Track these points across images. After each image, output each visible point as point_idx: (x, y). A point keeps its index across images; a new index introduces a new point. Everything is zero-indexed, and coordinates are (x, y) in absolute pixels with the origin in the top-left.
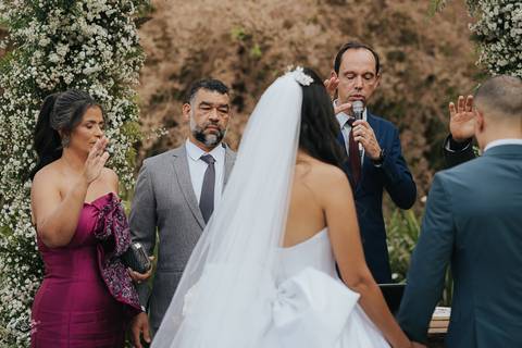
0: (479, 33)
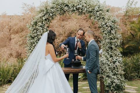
0: (99, 27)
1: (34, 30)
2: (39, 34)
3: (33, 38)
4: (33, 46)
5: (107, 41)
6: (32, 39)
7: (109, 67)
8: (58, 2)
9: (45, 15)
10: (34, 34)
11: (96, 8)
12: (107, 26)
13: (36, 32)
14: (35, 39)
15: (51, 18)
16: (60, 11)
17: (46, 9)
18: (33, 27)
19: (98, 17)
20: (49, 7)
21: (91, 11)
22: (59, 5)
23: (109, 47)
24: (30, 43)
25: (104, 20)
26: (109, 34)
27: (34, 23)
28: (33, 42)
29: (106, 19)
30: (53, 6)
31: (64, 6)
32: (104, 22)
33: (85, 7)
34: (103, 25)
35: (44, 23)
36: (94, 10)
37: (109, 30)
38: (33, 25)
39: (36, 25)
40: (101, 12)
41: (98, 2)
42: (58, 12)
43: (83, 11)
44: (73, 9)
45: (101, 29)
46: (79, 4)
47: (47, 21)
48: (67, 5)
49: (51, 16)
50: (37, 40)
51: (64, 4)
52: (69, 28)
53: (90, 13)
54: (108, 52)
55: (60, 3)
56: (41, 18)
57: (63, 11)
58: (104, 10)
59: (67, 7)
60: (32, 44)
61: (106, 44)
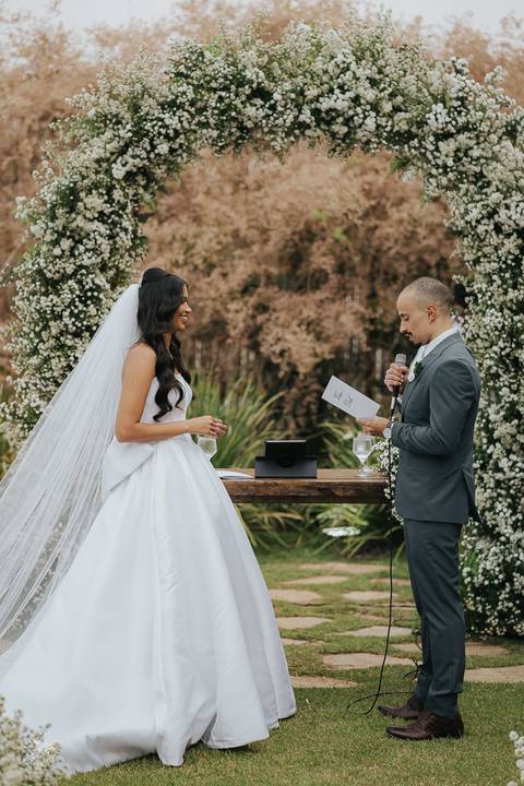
0: (454, 229)
1: (61, 235)
2: (86, 262)
3: (52, 285)
4: (54, 331)
5: (493, 319)
6: (46, 294)
7: (499, 476)
8: (209, 70)
9: (127, 146)
10: (60, 264)
11: (438, 117)
12: (498, 229)
13: (72, 249)
14: (67, 296)
15: (164, 167)
16: (220, 126)
17: (135, 108)
18: (53, 218)
19: (446, 173)
20: (151, 101)
21: (408, 132)
22: (215, 90)
23: (501, 360)
24: (36, 316)
25: (482, 187)
26: (504, 281)
27: (57, 193)
28: (53, 311)
29: (493, 188)
30: (177, 97)
31: (244, 98)
32: (479, 205)
33: (371, 104)
34: (474, 223)
35: (122, 200)
36: (422, 123)
37: (511, 257)
38: (54, 207)
39: (72, 209)
40: (470, 138)
41: (458, 72)
42: (205, 131)
43: (355, 133)
44: (296, 118)
45: (465, 243)
46: (335, 87)
47: (139, 185)
48: (258, 88)
49: (163, 158)
50: (78, 296)
51: (240, 81)
52: (291, 204)
53: (397, 147)
54: (497, 385)
55: (216, 80)
56: (105, 165)
57: (237, 127)
58: (487, 129)
59: (262, 103)
60: (44, 319)
61: (486, 340)
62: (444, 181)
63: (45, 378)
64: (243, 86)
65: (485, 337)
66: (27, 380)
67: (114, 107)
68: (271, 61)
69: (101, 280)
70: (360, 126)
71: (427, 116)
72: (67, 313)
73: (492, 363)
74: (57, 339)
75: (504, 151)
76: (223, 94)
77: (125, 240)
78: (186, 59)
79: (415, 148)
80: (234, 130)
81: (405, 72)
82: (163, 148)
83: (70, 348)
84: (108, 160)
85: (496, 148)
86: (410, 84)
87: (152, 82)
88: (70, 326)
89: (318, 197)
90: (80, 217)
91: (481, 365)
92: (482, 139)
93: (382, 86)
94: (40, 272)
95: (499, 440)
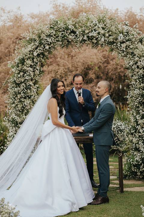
1: (20, 71)
2: (27, 78)
3: (18, 85)
4: (19, 97)
5: (137, 92)
6: (16, 87)
7: (140, 134)
8: (59, 26)
9: (37, 47)
10: (20, 79)
11: (121, 37)
12: (138, 67)
13: (23, 75)
14: (22, 88)
15: (47, 52)
16: (62, 41)
17: (40, 37)
18: (18, 67)
19: (123, 52)
20: (44, 35)
21: (113, 41)
22: (61, 31)
23: (139, 103)
24: (14, 93)
25: (133, 56)
26: (140, 81)
27: (19, 60)
28: (18, 92)
29: (136, 56)
30: (51, 34)
31: (68, 33)
32: (132, 61)
33: (103, 34)
34: (131, 66)
35: (36, 61)
36: (117, 39)
37: (141, 75)
38: (18, 64)
39: (23, 64)
40: (130, 43)
41: (126, 25)
42: (58, 42)
43: (99, 42)
44: (83, 38)
45: (129, 71)
46: (93, 30)
47: (41, 57)
48: (72, 31)
49: (47, 50)
50: (25, 88)
51: (67, 29)
52: (84, 60)
53: (110, 46)
54: (139, 110)
55: (61, 29)
56: (31, 52)
57: (67, 41)
58: (134, 40)
59: (74, 35)
60: (16, 94)
61: (135, 97)
62: (123, 54)
63: (16, 110)
64: (68, 30)
65: (135, 96)
66: (12, 110)
67: (34, 37)
68: (76, 23)
69: (31, 83)
70: (100, 40)
71: (118, 37)
72: (22, 92)
73: (137, 103)
74: (20, 99)
75: (139, 46)
76: (63, 32)
77: (37, 72)
78: (53, 23)
79: (115, 46)
80: (66, 42)
81: (112, 25)
82: (47, 47)
83: (23, 102)
84: (32, 51)
85: (137, 45)
86: (113, 29)
87: (44, 30)
88: (23, 96)
89: (91, 58)
90: (25, 66)
91: (134, 104)
92: (133, 43)
93: (106, 29)
94: (15, 81)
95: (139, 124)
